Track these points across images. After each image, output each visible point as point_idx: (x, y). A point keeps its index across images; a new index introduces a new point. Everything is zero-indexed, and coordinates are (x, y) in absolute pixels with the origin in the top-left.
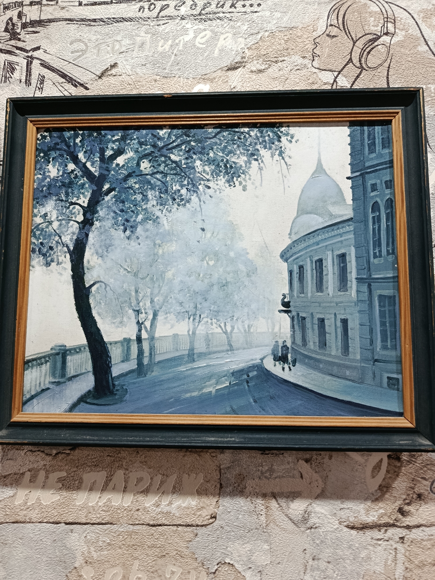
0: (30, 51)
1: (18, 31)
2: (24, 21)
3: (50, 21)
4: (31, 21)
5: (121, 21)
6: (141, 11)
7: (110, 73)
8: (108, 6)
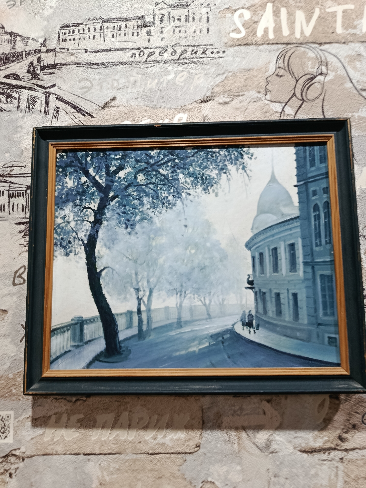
0: (47, 88)
1: (38, 72)
2: (42, 65)
3: (63, 64)
4: (48, 65)
5: (118, 65)
6: (133, 57)
7: (110, 105)
8: (108, 53)
